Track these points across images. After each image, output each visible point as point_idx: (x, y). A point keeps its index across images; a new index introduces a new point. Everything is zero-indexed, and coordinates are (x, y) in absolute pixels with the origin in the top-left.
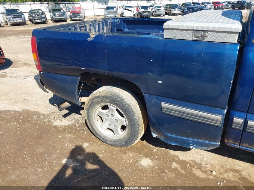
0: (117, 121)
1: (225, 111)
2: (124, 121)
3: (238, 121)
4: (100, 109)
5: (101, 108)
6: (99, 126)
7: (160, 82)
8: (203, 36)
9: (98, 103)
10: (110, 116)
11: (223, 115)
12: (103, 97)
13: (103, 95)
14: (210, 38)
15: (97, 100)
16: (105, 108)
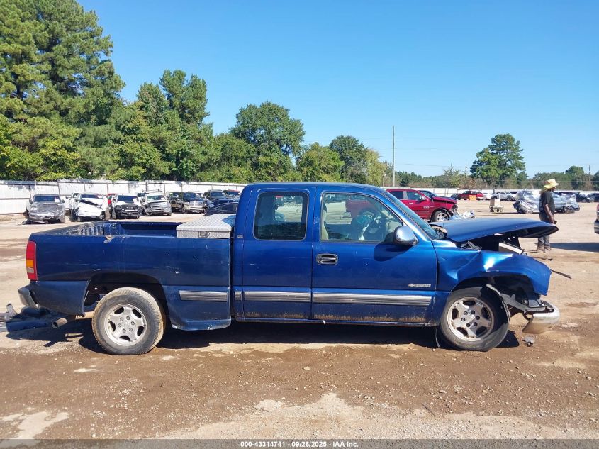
0: (133, 323)
1: (229, 288)
2: (142, 321)
3: (238, 293)
4: (113, 314)
5: (113, 312)
6: (110, 334)
7: (177, 272)
8: (206, 235)
9: (112, 305)
10: (125, 319)
11: (228, 291)
12: (118, 297)
13: (119, 295)
14: (211, 236)
15: (111, 302)
16: (120, 311)
